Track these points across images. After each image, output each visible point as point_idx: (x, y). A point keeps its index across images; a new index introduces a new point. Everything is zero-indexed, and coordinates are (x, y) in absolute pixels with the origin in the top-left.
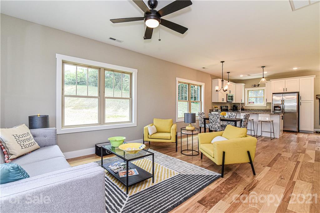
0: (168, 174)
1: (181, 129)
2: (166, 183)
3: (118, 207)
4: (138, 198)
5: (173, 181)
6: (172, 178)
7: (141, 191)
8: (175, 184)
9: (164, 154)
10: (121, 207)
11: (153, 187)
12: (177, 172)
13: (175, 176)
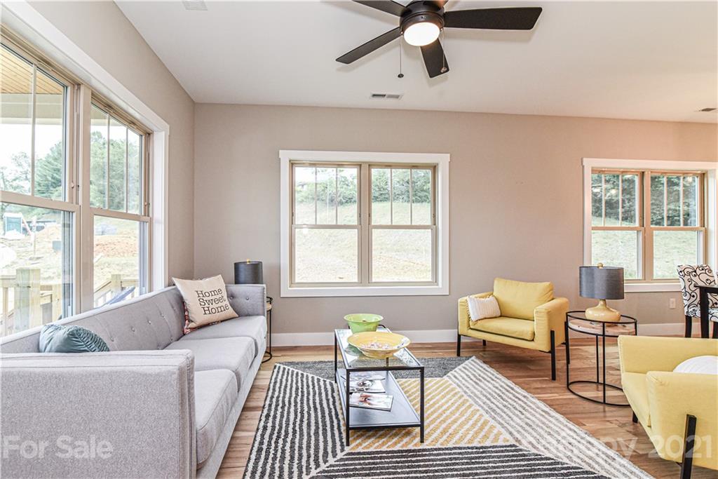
0: (477, 433)
1: (567, 316)
2: (455, 454)
3: (312, 465)
4: (362, 462)
5: (479, 458)
6: (482, 448)
7: (379, 450)
8: (477, 466)
9: (508, 378)
10: (318, 466)
11: (414, 451)
12: (508, 437)
13: (495, 444)
